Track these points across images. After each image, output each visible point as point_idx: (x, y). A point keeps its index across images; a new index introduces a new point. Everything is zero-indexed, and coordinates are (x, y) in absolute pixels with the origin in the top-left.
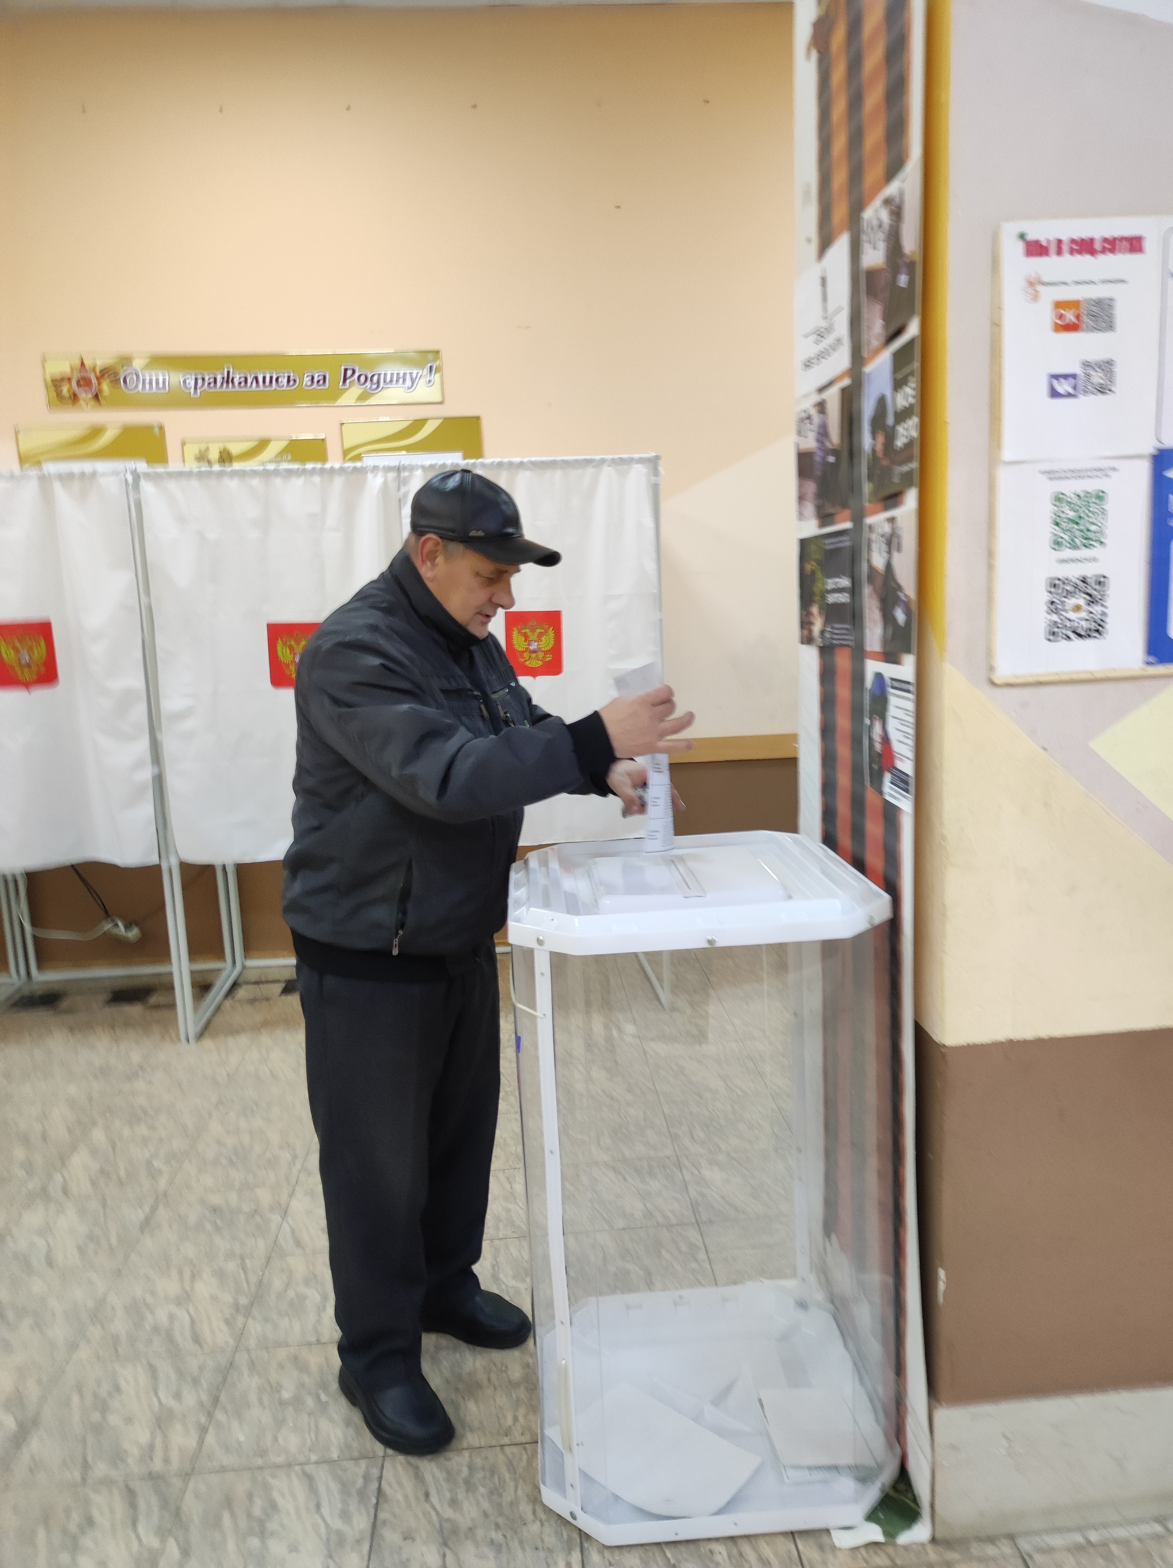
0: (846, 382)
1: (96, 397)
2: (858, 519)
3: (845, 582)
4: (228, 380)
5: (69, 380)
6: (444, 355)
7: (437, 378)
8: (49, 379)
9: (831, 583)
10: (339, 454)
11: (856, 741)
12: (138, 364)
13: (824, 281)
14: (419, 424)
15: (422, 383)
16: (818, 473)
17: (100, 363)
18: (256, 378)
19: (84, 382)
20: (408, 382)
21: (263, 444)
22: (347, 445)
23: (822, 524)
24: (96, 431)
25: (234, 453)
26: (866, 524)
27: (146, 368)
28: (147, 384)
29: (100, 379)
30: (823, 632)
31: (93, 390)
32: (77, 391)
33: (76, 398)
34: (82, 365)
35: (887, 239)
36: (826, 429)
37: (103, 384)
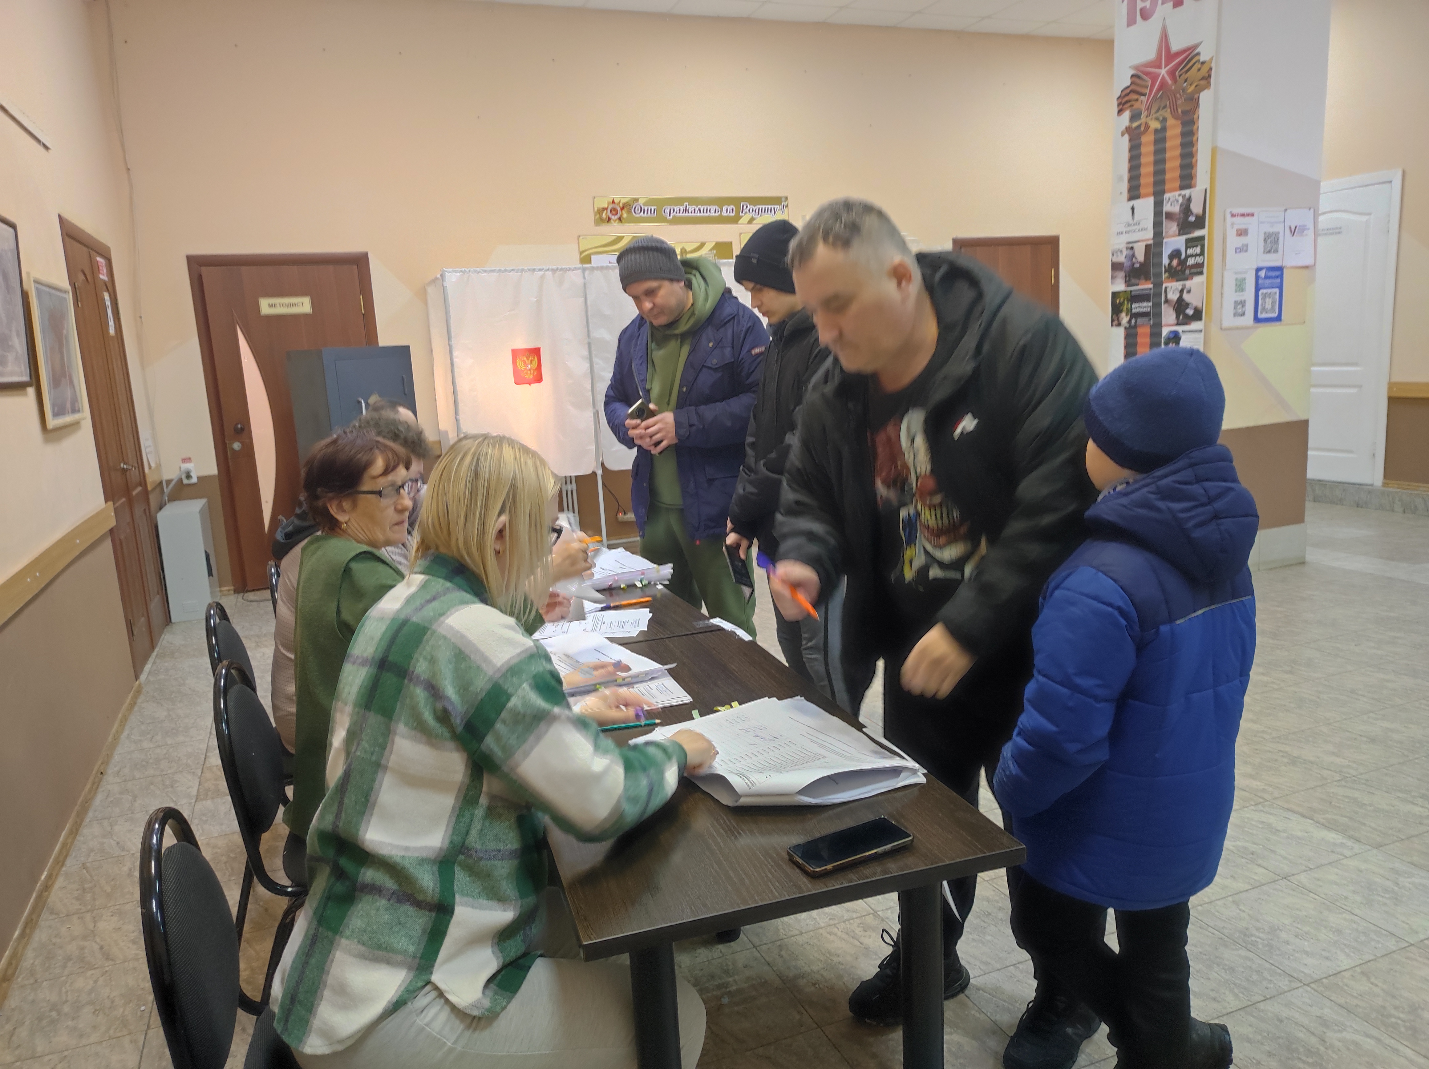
1: (620, 219)
2: (1158, 285)
3: (1150, 304)
4: (686, 210)
5: (607, 209)
6: (789, 198)
7: (786, 210)
8: (596, 209)
9: (1135, 306)
12: (641, 202)
13: (1133, 209)
17: (623, 201)
18: (699, 209)
19: (614, 211)
21: (702, 245)
23: (1130, 286)
24: (620, 238)
25: (688, 249)
26: (1164, 286)
27: (645, 204)
28: (646, 212)
29: (622, 209)
30: (1129, 322)
31: (619, 215)
32: (610, 215)
33: (609, 219)
34: (613, 202)
35: (1181, 206)
36: (1133, 256)
37: (624, 212)
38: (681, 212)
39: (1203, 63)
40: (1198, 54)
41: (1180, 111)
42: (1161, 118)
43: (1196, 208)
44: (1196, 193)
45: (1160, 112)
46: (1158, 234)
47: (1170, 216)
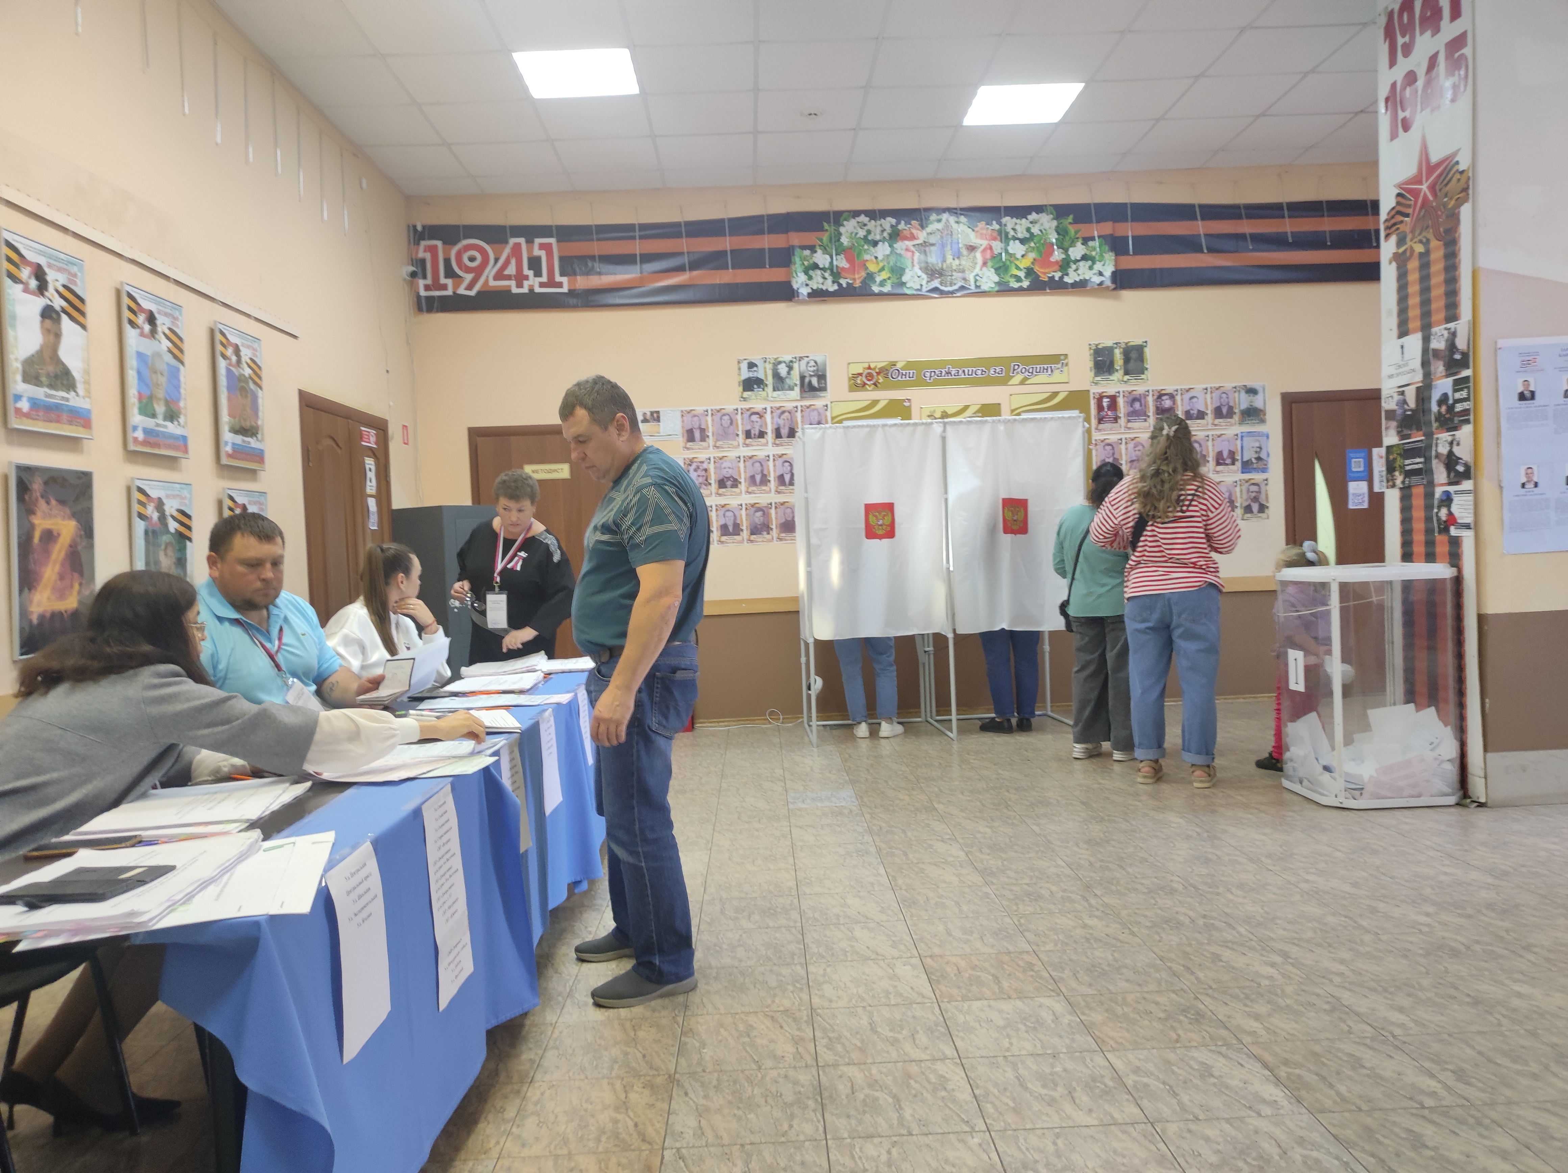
0: (1421, 384)
1: (875, 384)
2: (1429, 435)
3: (1422, 460)
4: (948, 373)
5: (860, 374)
6: (1069, 356)
7: (1065, 369)
8: (850, 375)
9: (1407, 462)
10: (1009, 412)
11: (1428, 519)
12: (899, 366)
13: (1402, 347)
14: (1055, 394)
15: (1056, 372)
16: (1399, 418)
17: (880, 365)
18: (964, 371)
19: (869, 376)
20: (1049, 372)
21: (966, 407)
22: (1013, 408)
23: (1403, 437)
24: (875, 402)
25: (948, 413)
27: (903, 367)
28: (904, 376)
29: (878, 374)
30: (1403, 482)
31: (874, 380)
32: (866, 381)
33: (865, 384)
34: (869, 368)
35: (1447, 341)
36: (1405, 402)
37: (880, 377)
38: (943, 375)
39: (1462, 172)
40: (1457, 163)
41: (1441, 229)
42: (1424, 240)
43: (1461, 343)
44: (1462, 327)
45: (1424, 234)
46: (1427, 375)
47: (1436, 353)
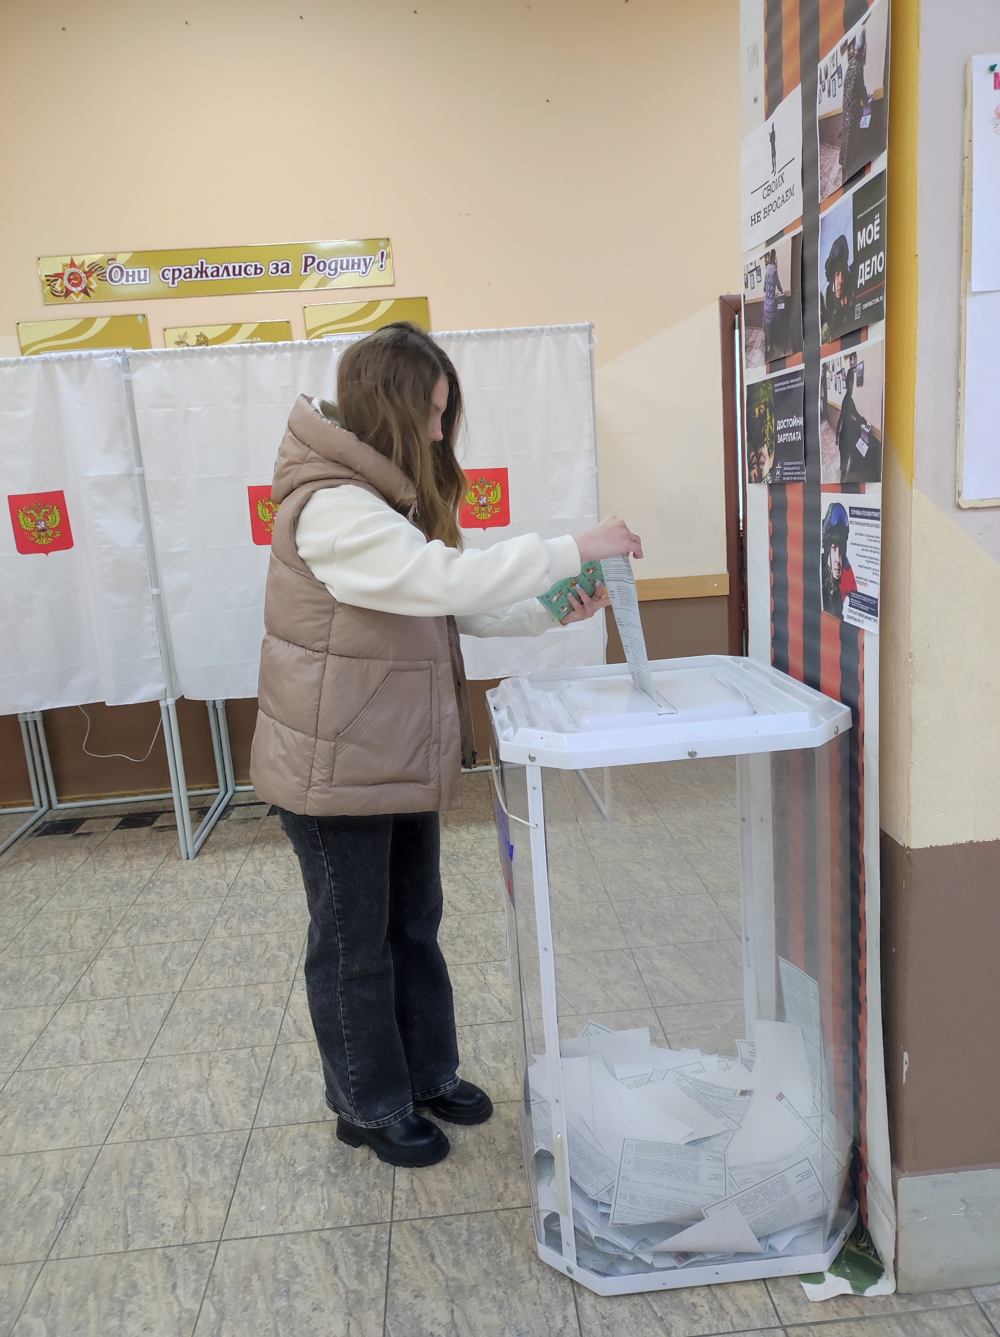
0: (799, 230)
1: (85, 291)
2: (812, 361)
3: (798, 421)
4: (202, 272)
5: (60, 276)
6: (393, 241)
7: (388, 263)
8: (44, 277)
9: (781, 425)
10: (304, 335)
11: (809, 570)
12: (122, 260)
14: (374, 304)
15: (374, 268)
16: (768, 321)
17: (89, 259)
18: (226, 268)
19: (75, 279)
20: (363, 268)
21: (236, 327)
22: (310, 325)
23: (772, 368)
24: (89, 322)
25: (210, 337)
26: (822, 361)
27: (129, 263)
28: (130, 278)
29: (89, 274)
30: (773, 473)
31: (83, 286)
32: (69, 287)
33: (68, 293)
34: (72, 264)
35: (847, 82)
36: (775, 279)
37: (91, 279)
38: (194, 274)
43: (872, 78)
44: (874, 26)
46: (810, 199)
47: (827, 128)
